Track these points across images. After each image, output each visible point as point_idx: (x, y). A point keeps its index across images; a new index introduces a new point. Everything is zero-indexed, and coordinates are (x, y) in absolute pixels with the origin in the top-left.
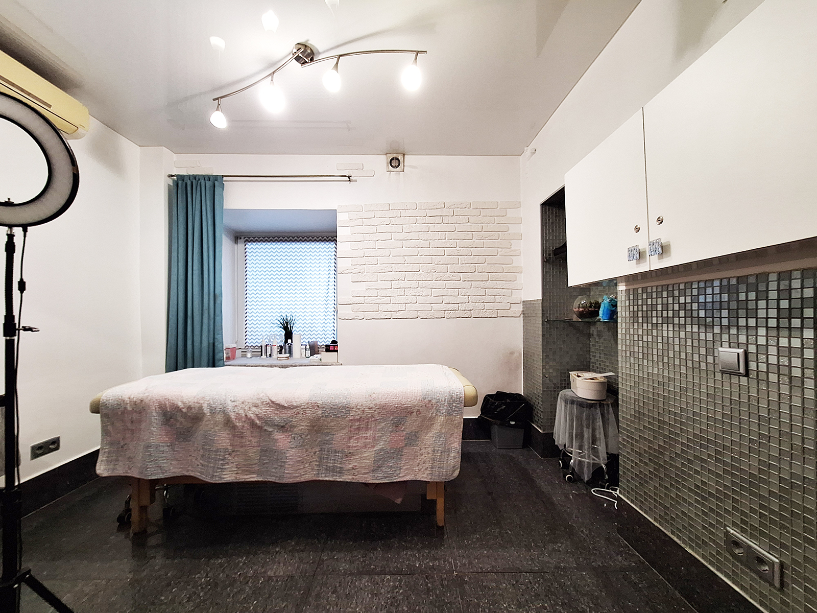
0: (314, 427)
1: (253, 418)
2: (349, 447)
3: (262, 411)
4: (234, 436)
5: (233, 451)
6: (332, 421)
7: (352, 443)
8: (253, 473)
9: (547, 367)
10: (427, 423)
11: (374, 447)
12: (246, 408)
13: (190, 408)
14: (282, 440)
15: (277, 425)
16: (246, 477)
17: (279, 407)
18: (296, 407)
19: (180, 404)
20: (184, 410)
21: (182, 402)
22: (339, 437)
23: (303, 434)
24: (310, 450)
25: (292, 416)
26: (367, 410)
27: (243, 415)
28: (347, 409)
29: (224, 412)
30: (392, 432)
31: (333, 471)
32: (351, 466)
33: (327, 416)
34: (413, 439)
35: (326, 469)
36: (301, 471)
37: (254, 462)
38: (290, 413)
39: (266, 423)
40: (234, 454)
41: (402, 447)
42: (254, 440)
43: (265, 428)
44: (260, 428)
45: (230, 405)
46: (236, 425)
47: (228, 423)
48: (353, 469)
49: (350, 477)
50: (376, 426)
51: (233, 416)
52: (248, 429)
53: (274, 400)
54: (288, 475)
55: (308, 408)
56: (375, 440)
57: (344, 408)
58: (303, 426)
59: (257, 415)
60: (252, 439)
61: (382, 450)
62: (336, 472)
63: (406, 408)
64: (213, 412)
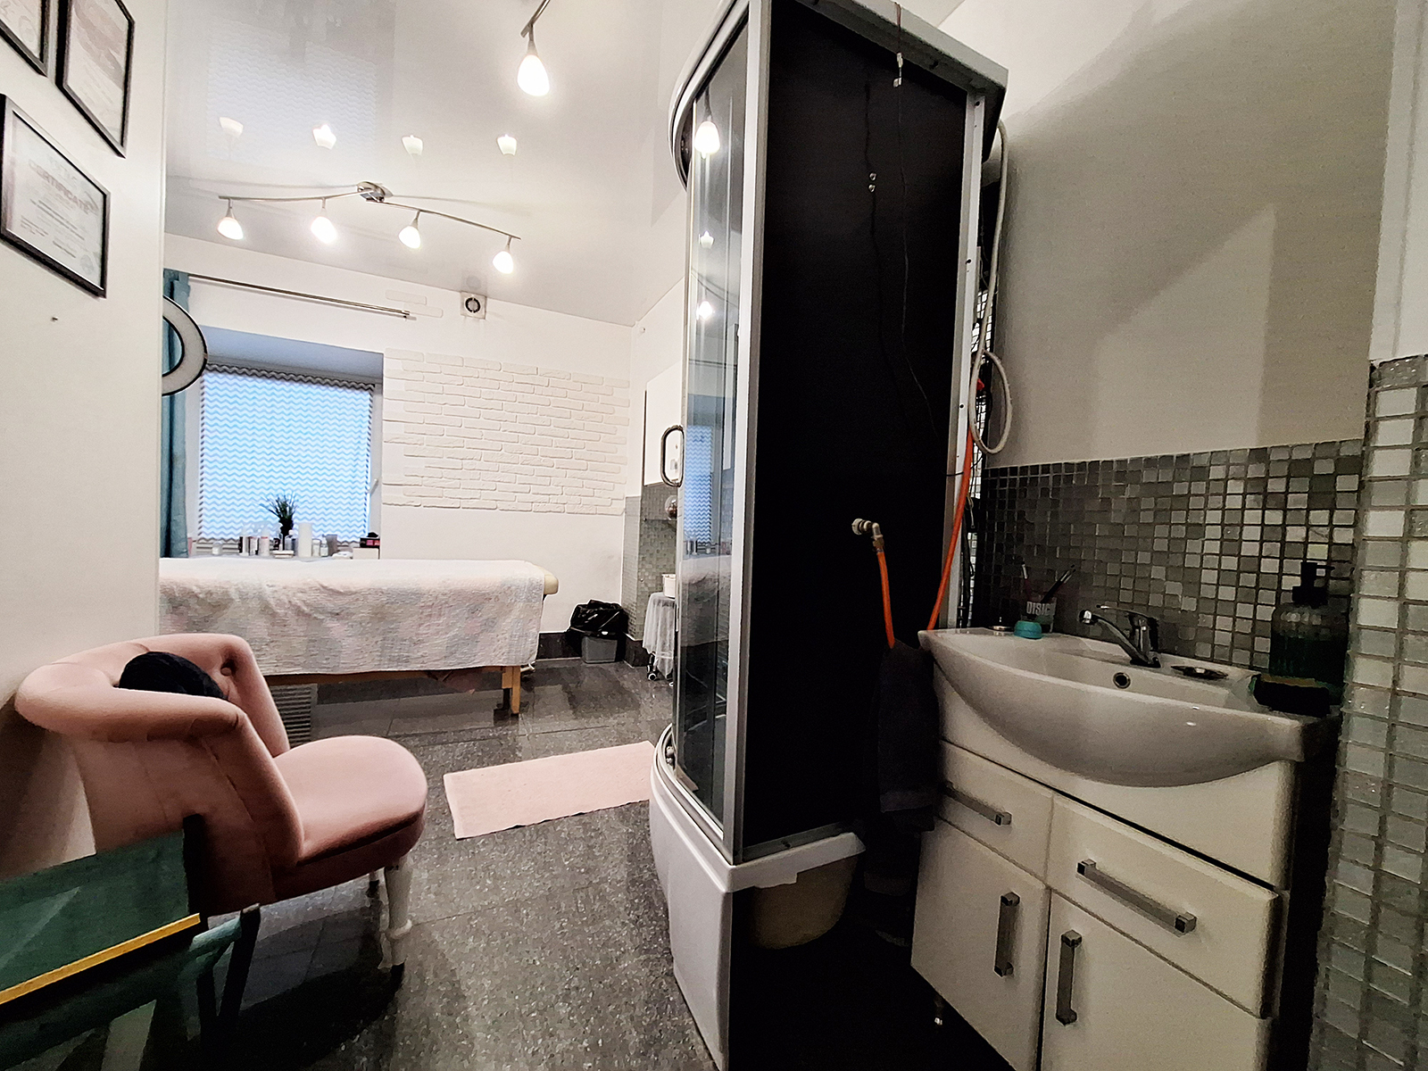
0: (377, 614)
1: (299, 604)
2: (418, 634)
3: (311, 597)
4: (273, 625)
5: (272, 642)
6: (399, 607)
7: (422, 630)
8: (296, 665)
9: (644, 570)
10: (505, 609)
11: (447, 633)
12: (290, 594)
13: (210, 593)
14: (336, 628)
15: (330, 613)
16: (288, 670)
17: (334, 593)
18: (356, 593)
19: (195, 589)
20: (201, 596)
21: (198, 586)
22: (406, 627)
23: (364, 621)
24: (371, 639)
25: (349, 603)
26: (441, 597)
27: (286, 601)
28: (418, 595)
29: (260, 597)
30: (467, 619)
31: (398, 661)
32: (420, 654)
33: (392, 603)
34: (490, 624)
35: (390, 660)
36: (359, 661)
37: (300, 653)
38: (347, 599)
39: (316, 610)
40: (272, 644)
41: (478, 634)
42: (300, 629)
43: (315, 615)
44: (308, 615)
45: (268, 591)
46: (277, 613)
47: (266, 610)
48: (422, 656)
49: (419, 665)
50: (450, 612)
51: (272, 602)
52: (292, 617)
53: (325, 585)
54: (344, 666)
55: (370, 594)
56: (449, 627)
57: (414, 594)
58: (365, 613)
59: (304, 601)
60: (297, 628)
61: (455, 636)
62: (402, 661)
63: (484, 594)
64: (244, 598)
